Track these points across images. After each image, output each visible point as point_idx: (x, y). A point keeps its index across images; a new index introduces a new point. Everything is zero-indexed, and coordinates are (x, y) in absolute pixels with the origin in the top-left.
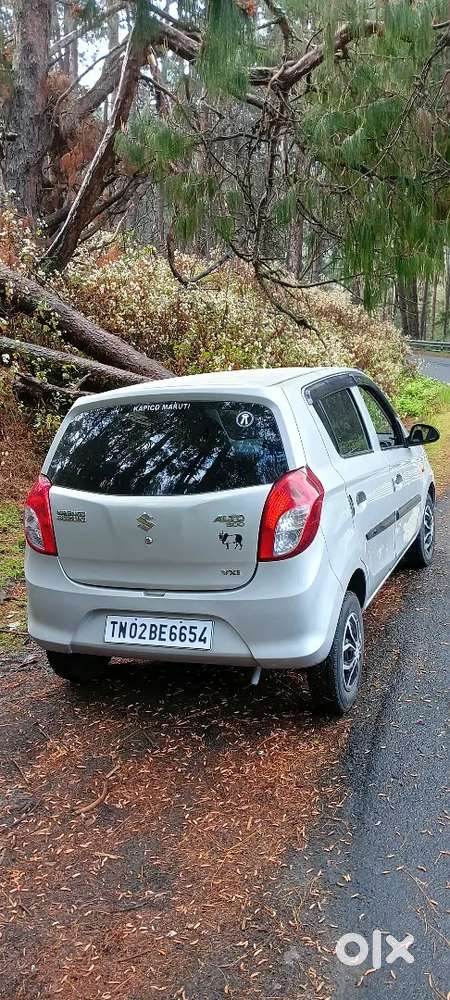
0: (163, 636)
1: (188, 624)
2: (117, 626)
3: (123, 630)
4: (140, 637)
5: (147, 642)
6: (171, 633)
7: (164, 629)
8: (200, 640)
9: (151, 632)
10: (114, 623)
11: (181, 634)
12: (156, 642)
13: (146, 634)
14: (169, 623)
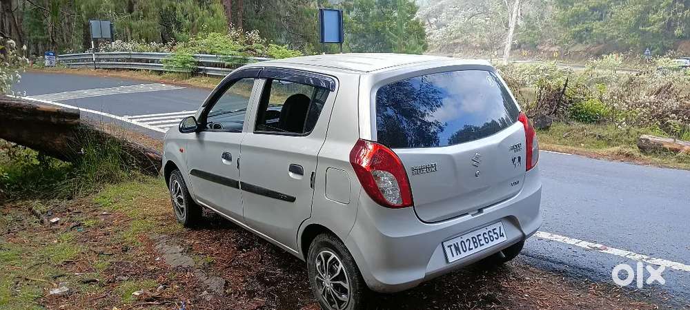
0: (481, 243)
1: (490, 228)
2: (453, 247)
3: (457, 249)
4: (470, 249)
5: (475, 251)
6: (485, 238)
7: (480, 238)
8: (501, 236)
9: (474, 243)
10: (450, 246)
11: (490, 236)
12: (479, 248)
13: (472, 246)
14: (481, 232)
